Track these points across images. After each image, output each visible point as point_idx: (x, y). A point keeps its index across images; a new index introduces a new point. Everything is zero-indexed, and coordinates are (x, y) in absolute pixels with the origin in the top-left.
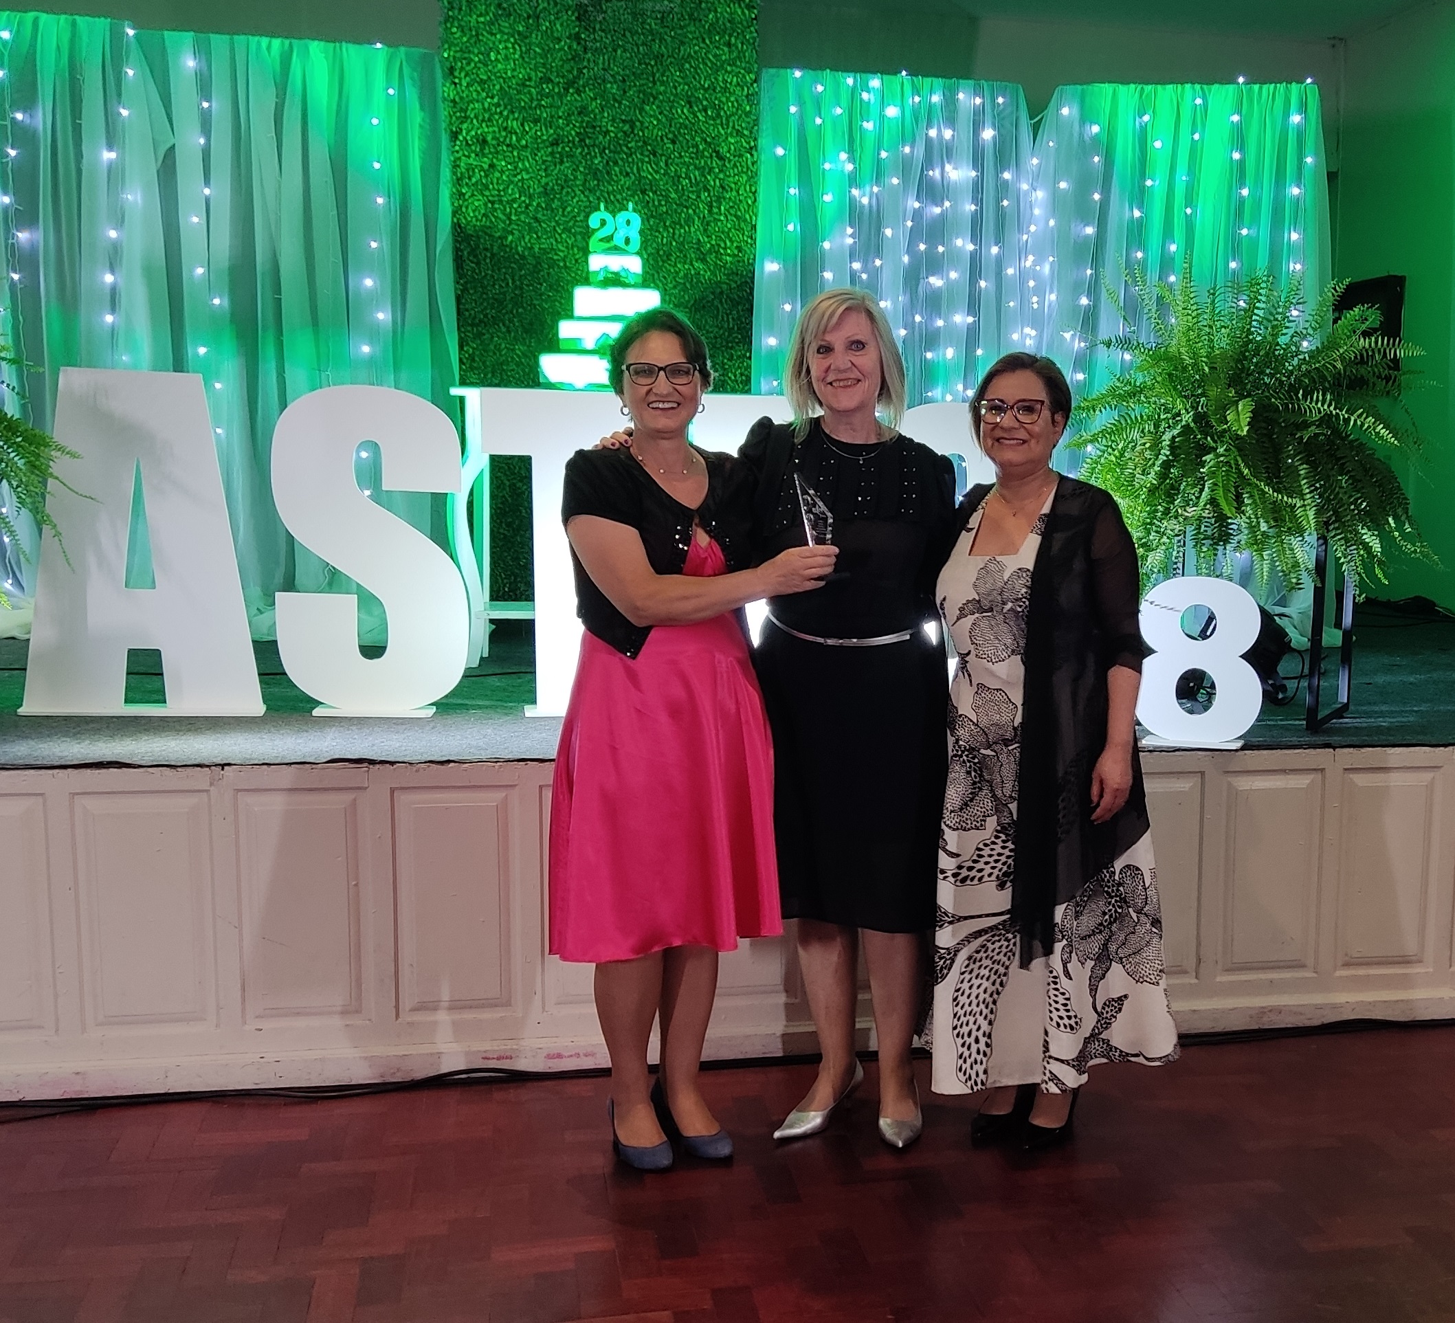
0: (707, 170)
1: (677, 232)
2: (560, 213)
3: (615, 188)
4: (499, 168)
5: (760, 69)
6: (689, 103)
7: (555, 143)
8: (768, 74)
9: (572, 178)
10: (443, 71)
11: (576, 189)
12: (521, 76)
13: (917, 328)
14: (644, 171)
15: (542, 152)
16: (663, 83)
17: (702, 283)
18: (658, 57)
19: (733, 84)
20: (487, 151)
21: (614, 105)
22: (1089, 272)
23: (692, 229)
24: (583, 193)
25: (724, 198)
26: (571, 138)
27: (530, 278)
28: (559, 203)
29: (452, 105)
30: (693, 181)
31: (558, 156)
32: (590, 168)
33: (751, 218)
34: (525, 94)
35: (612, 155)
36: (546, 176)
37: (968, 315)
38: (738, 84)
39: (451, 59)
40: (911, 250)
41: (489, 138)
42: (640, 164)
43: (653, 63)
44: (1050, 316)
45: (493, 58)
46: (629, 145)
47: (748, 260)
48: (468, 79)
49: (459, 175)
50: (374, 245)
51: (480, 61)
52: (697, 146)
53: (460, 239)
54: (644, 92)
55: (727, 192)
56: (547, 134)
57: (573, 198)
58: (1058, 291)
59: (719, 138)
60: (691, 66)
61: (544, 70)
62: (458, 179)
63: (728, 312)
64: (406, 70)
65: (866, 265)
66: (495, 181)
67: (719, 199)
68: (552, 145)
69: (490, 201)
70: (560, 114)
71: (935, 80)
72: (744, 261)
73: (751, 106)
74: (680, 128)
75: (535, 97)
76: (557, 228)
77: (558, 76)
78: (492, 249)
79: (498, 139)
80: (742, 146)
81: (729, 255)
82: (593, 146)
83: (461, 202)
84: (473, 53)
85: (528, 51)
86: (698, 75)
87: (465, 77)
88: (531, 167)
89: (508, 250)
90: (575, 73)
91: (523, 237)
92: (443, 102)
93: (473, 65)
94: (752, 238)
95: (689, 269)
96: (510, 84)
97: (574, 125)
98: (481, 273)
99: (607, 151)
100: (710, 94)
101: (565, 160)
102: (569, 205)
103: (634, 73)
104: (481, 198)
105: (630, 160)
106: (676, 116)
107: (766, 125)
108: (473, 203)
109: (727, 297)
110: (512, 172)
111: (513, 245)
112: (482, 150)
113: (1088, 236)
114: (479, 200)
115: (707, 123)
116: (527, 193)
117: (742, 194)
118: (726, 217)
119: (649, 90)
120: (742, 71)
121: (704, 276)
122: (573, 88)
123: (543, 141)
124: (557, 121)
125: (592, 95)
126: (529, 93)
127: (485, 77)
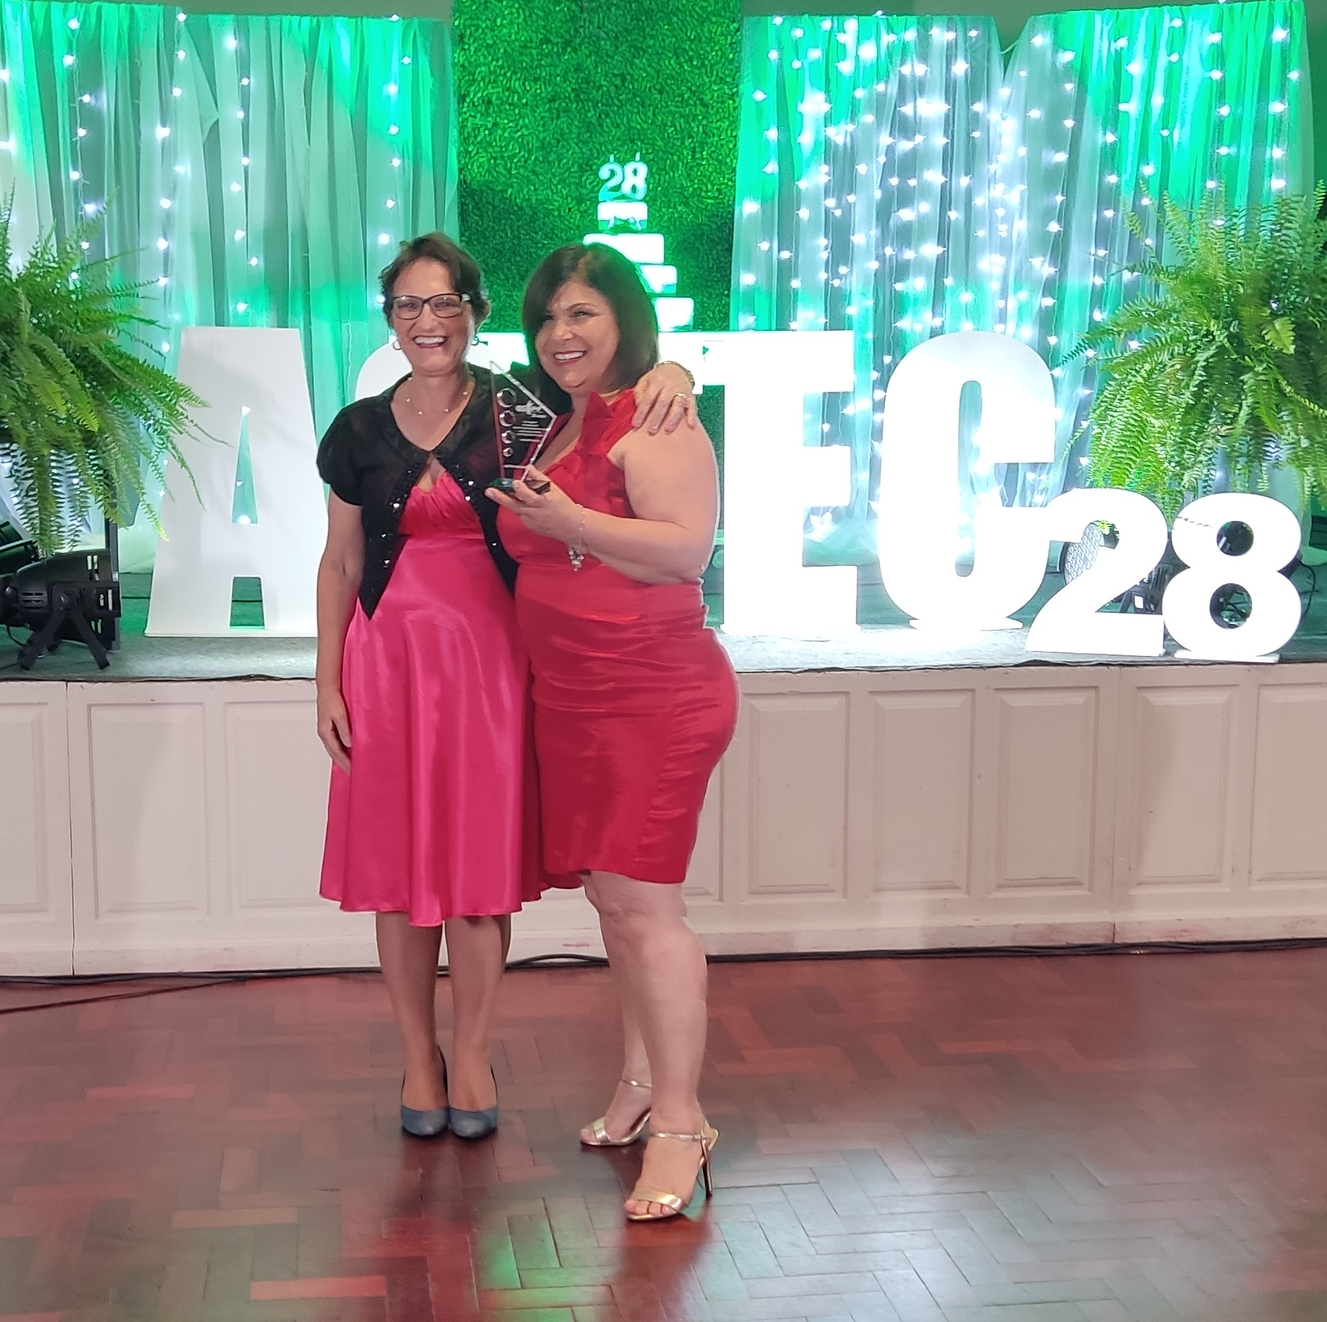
0: (691, 118)
1: (662, 178)
2: (556, 165)
3: (606, 139)
4: (502, 126)
5: (742, 19)
6: (676, 54)
7: (553, 100)
8: (749, 22)
9: (568, 131)
10: (452, 38)
11: (571, 142)
12: (523, 39)
13: (887, 261)
14: (633, 121)
15: (541, 108)
16: (652, 37)
17: (685, 226)
18: (648, 12)
19: (718, 33)
20: (491, 111)
21: (606, 61)
22: (1059, 198)
23: (676, 175)
24: (577, 144)
25: (707, 143)
26: (567, 95)
27: (527, 228)
28: (555, 156)
29: (461, 69)
30: (678, 128)
31: (555, 111)
32: (584, 121)
33: (731, 160)
34: (526, 55)
35: (604, 108)
36: (544, 131)
37: (938, 244)
38: (722, 34)
39: (461, 27)
40: (883, 184)
41: (494, 98)
42: (630, 116)
43: (644, 18)
44: (1019, 244)
45: (498, 24)
46: (620, 98)
47: (729, 201)
48: (476, 44)
49: (466, 135)
50: (390, 204)
51: (487, 27)
52: (682, 95)
53: (465, 194)
54: (635, 48)
55: (710, 138)
56: (545, 91)
57: (568, 151)
58: (1029, 219)
59: (704, 86)
60: (679, 19)
61: (544, 32)
62: (465, 139)
63: (708, 252)
64: (419, 40)
65: (840, 202)
66: (498, 138)
67: (702, 145)
68: (550, 101)
69: (492, 157)
70: (558, 72)
71: (909, 18)
72: (723, 203)
73: (734, 54)
74: (667, 79)
75: (535, 57)
76: (553, 180)
77: (557, 36)
78: (494, 201)
79: (502, 99)
80: (724, 92)
81: (711, 198)
82: (587, 101)
83: (467, 160)
84: (482, 20)
85: (530, 16)
86: (685, 27)
87: (474, 42)
88: (530, 123)
89: (507, 202)
90: (572, 32)
91: (523, 191)
92: (453, 67)
93: (480, 31)
94: (730, 180)
95: (673, 213)
96: (514, 47)
97: (570, 82)
98: (483, 223)
99: (600, 105)
100: (696, 45)
101: (562, 114)
102: (565, 157)
103: (626, 30)
104: (485, 155)
105: (621, 111)
106: (664, 67)
107: (747, 72)
108: (478, 160)
109: (707, 237)
110: (513, 129)
111: (513, 198)
112: (486, 110)
113: (1058, 165)
114: (483, 157)
115: (692, 72)
116: (526, 147)
117: (724, 139)
118: (708, 161)
119: (640, 45)
120: (727, 21)
121: (686, 219)
122: (570, 46)
123: (542, 99)
124: (556, 79)
125: (587, 53)
126: (531, 54)
127: (490, 42)
